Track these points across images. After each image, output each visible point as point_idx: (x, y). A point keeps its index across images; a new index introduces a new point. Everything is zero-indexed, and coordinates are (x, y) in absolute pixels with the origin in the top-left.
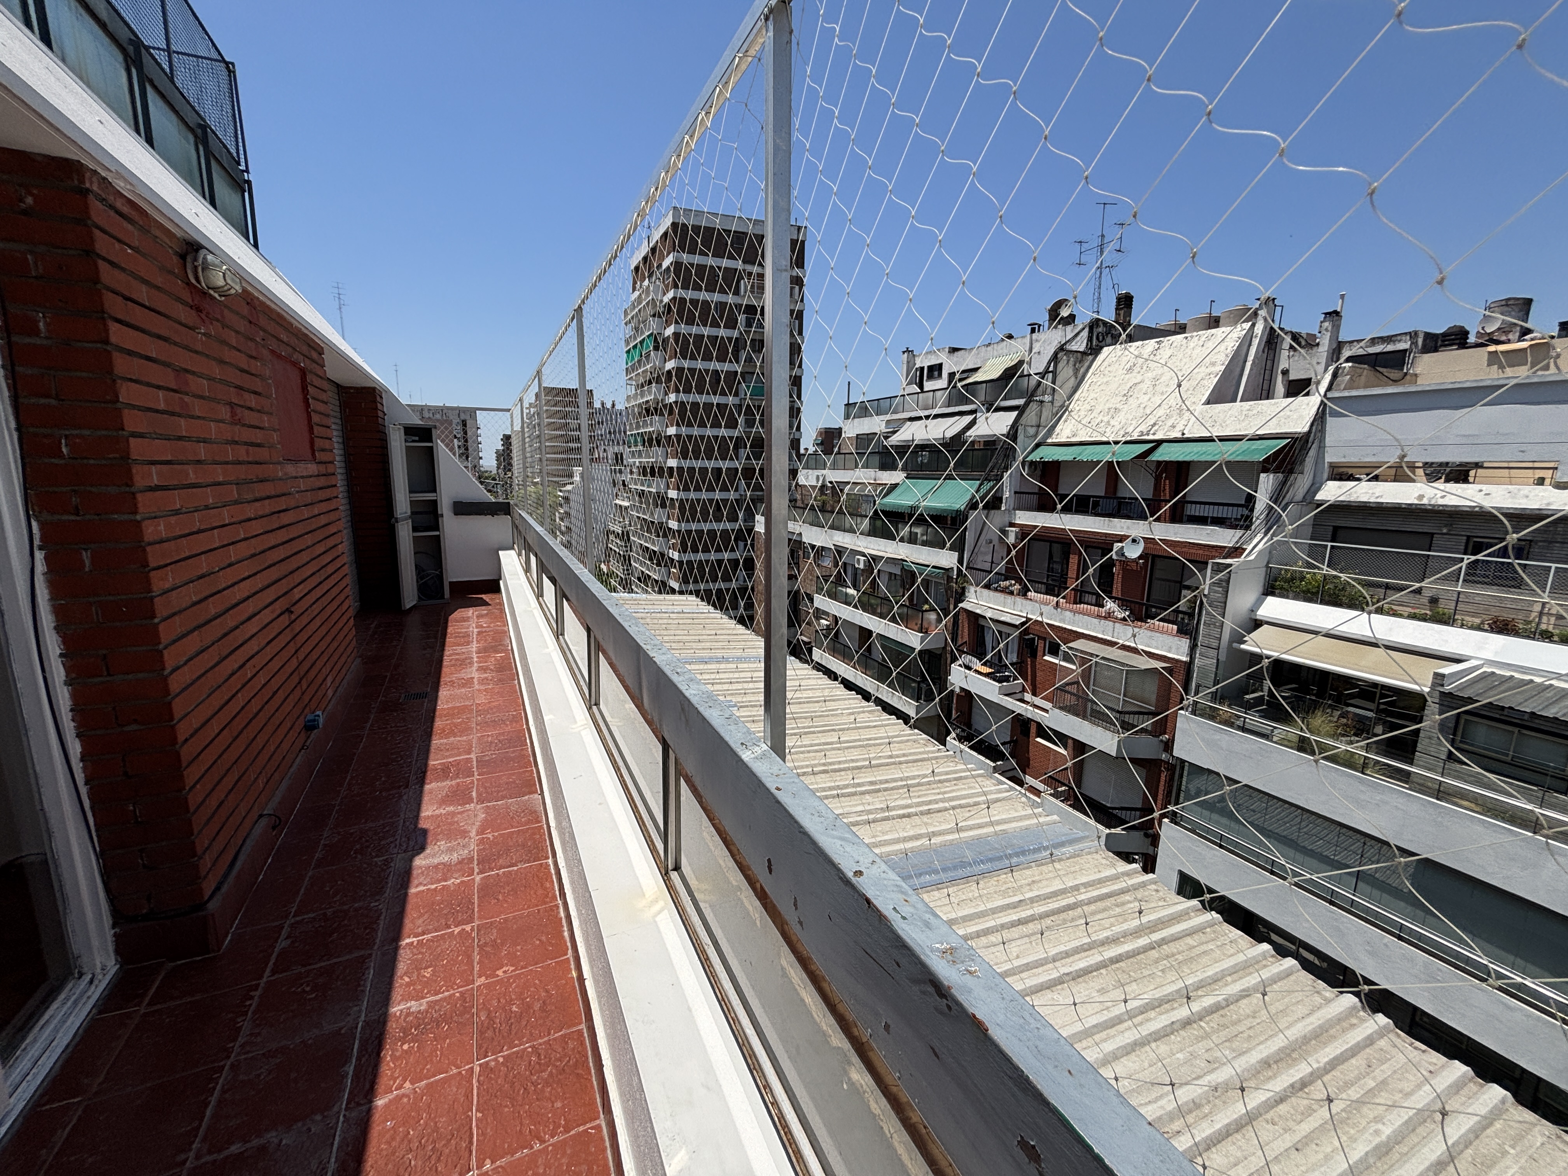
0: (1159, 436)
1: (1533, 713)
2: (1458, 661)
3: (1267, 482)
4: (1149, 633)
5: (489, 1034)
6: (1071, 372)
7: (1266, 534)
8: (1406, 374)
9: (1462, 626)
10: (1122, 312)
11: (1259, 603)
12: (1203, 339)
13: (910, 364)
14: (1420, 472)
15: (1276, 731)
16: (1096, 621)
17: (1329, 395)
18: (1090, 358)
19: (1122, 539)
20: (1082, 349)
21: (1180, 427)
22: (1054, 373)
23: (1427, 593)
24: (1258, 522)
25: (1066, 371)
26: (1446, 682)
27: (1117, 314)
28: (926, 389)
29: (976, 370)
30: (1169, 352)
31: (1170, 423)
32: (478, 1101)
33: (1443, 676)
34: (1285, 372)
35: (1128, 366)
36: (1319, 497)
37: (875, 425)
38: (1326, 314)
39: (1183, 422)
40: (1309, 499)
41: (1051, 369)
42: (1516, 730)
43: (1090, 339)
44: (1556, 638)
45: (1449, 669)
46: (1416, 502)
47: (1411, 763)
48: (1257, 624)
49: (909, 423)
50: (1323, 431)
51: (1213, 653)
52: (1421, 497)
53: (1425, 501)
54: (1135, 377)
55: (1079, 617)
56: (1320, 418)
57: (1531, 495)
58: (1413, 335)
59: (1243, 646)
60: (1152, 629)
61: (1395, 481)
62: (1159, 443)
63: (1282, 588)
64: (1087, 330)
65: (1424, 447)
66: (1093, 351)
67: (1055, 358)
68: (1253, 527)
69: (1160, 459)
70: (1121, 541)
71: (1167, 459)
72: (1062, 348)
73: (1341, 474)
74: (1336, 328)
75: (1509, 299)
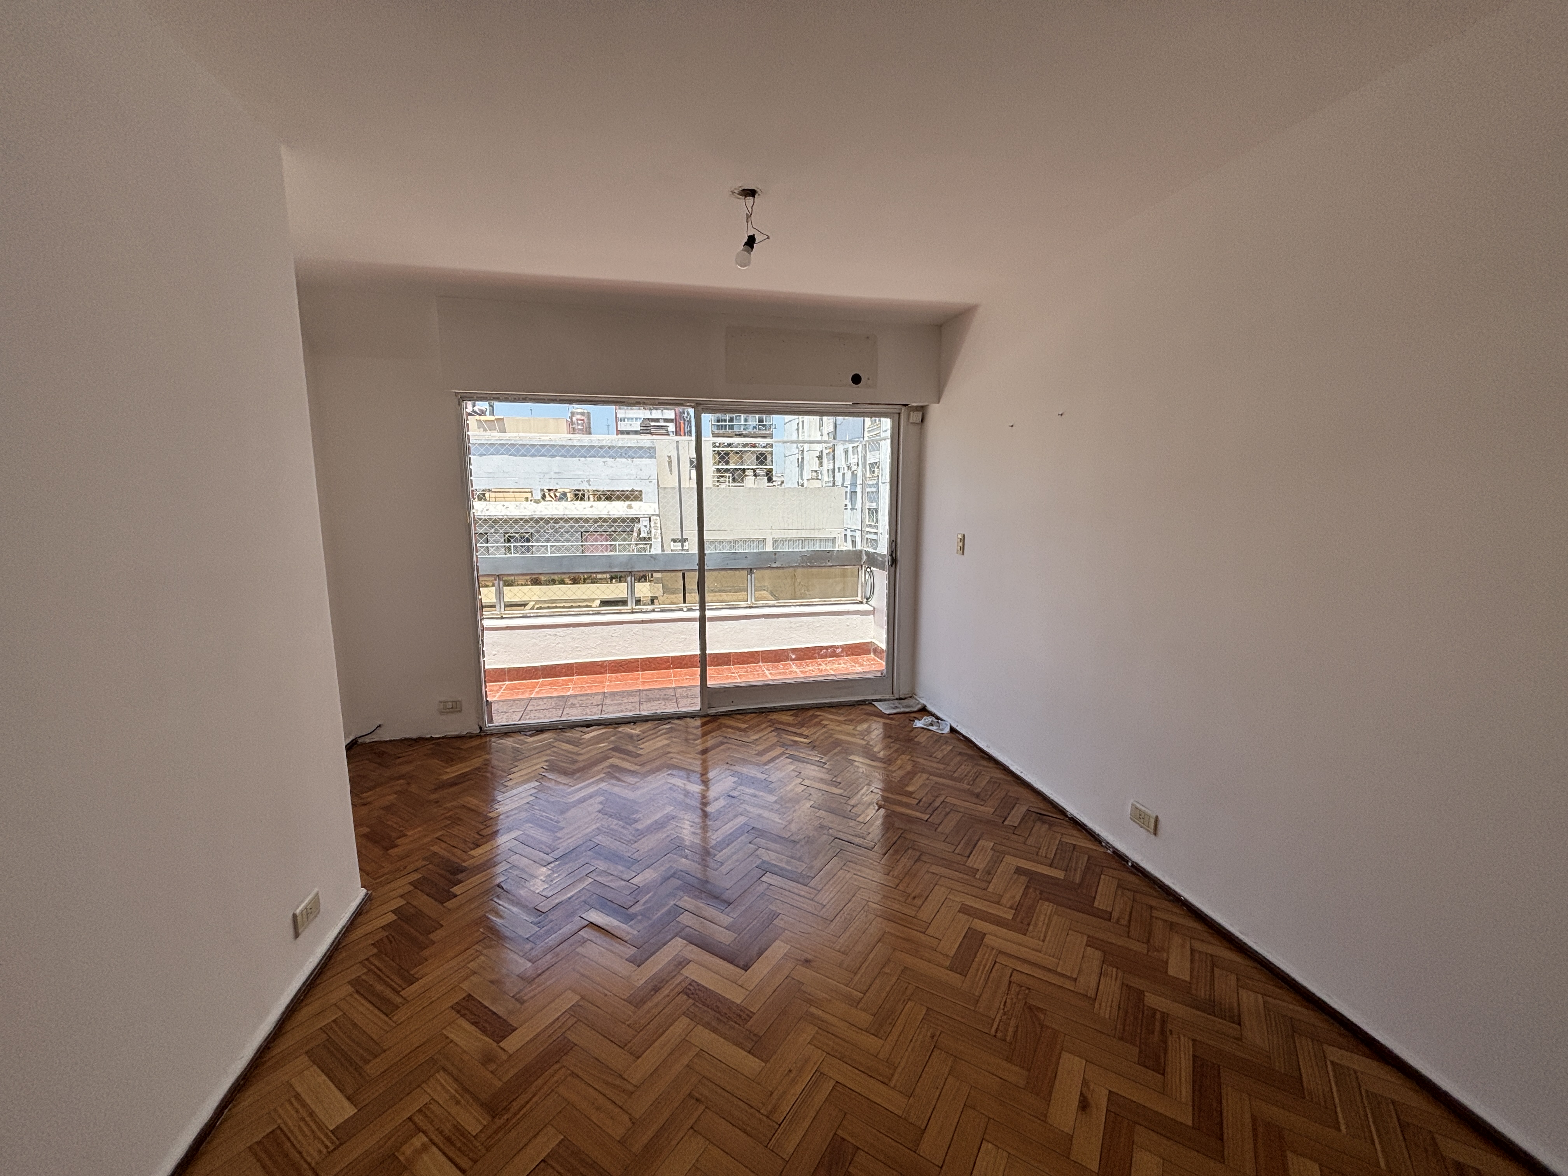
57: (525, 507)
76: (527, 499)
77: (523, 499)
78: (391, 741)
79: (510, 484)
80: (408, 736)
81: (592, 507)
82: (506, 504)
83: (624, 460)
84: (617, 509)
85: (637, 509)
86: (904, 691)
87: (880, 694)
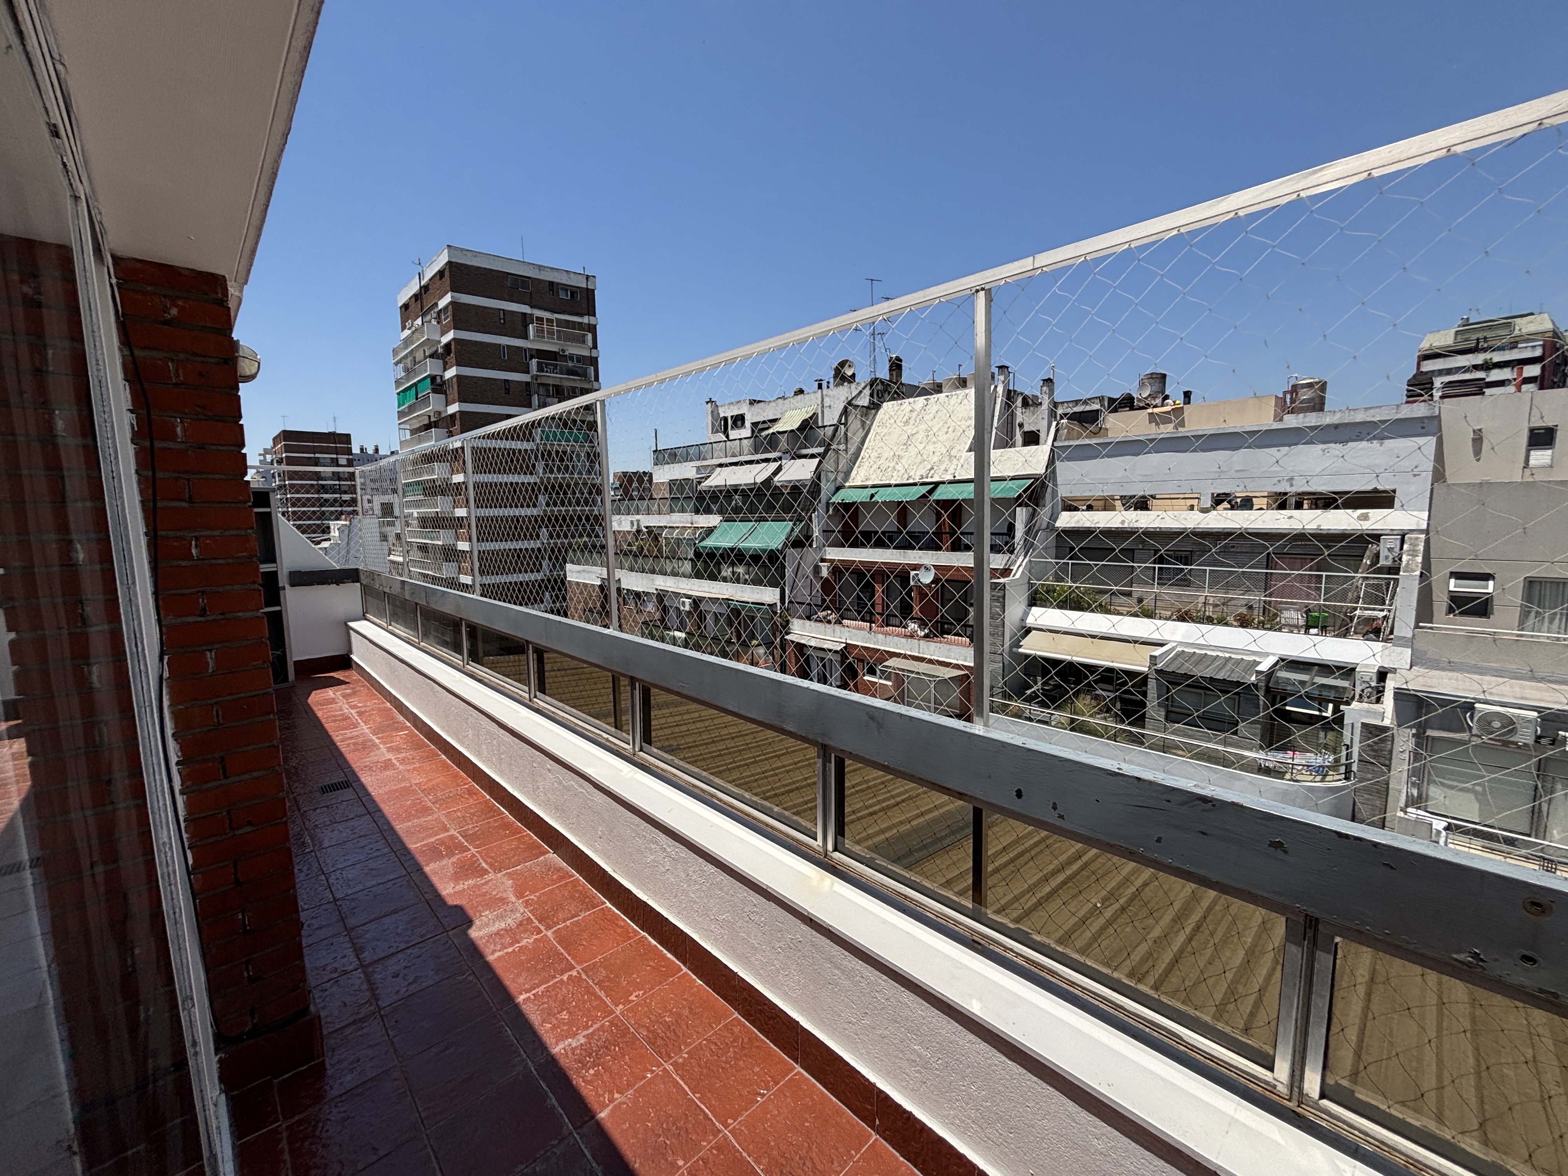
0: (936, 479)
1: (1211, 678)
2: (1162, 645)
3: (1021, 514)
4: (948, 647)
5: (660, 1042)
6: (859, 423)
7: (1025, 557)
8: (1101, 428)
9: (1160, 618)
10: (894, 373)
11: (1026, 614)
12: (960, 397)
13: (714, 414)
14: (1118, 503)
15: (1053, 717)
16: (904, 640)
17: (1056, 444)
18: (873, 411)
19: (916, 567)
20: (866, 404)
21: (951, 471)
22: (845, 424)
23: (1135, 595)
24: (1019, 547)
25: (854, 423)
26: (1158, 661)
27: (891, 375)
28: (731, 438)
29: (774, 421)
30: (935, 408)
31: (943, 467)
32: (689, 1088)
33: (1155, 657)
34: (1021, 426)
35: (905, 419)
36: (1058, 524)
37: (686, 471)
38: (1044, 380)
39: (953, 467)
40: (1051, 528)
41: (843, 421)
42: (1202, 692)
43: (872, 395)
44: (1215, 621)
45: (1158, 651)
46: (1121, 526)
47: (1143, 727)
48: (1028, 631)
49: (719, 469)
50: (1054, 472)
51: (999, 658)
52: (1123, 522)
53: (1126, 525)
54: (910, 429)
55: (889, 638)
56: (1051, 462)
57: (1188, 518)
58: (1101, 399)
59: (1020, 650)
60: (950, 643)
61: (1105, 510)
62: (937, 484)
63: (1041, 599)
64: (868, 387)
65: (1121, 484)
66: (875, 406)
67: (845, 412)
68: (1016, 552)
69: (940, 498)
70: (914, 570)
71: (945, 498)
72: (850, 403)
73: (1070, 508)
74: (1051, 392)
75: (1152, 374)
79: (1170, 489)
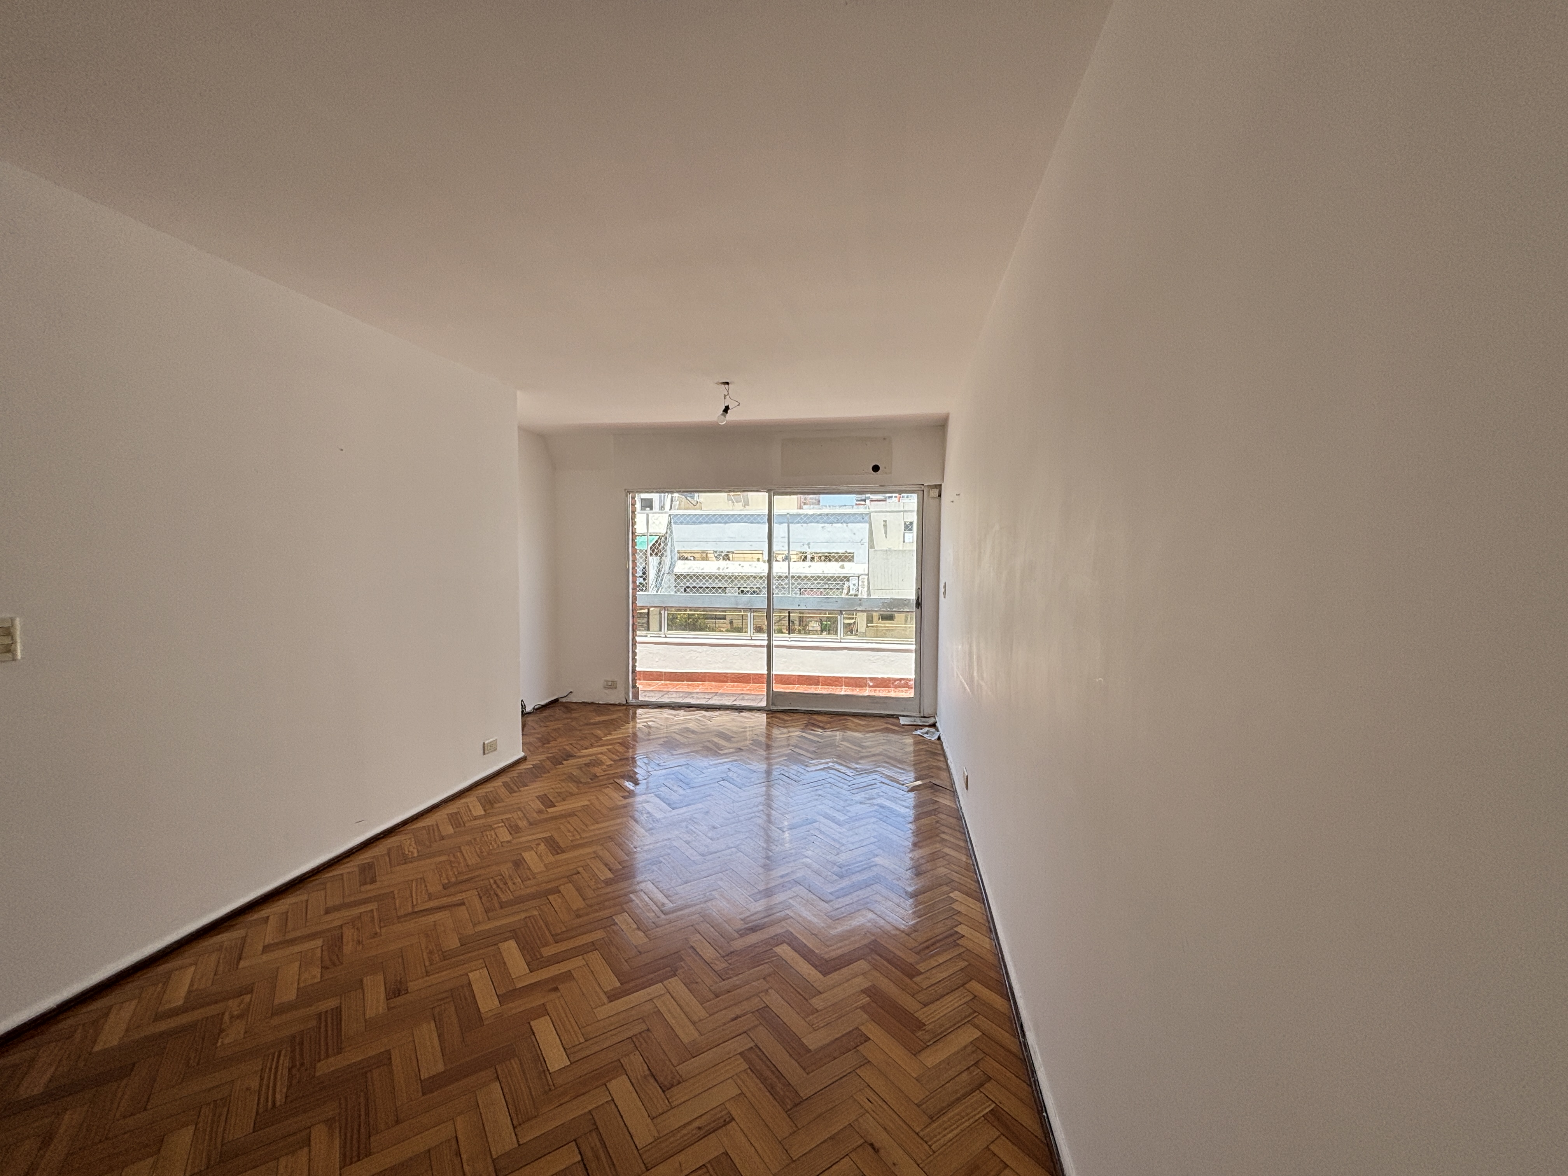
14: (712, 556)
36: (676, 570)
40: (671, 572)
50: (671, 532)
52: (717, 569)
53: (719, 571)
65: (713, 542)
73: (683, 558)
76: (758, 560)
77: (755, 560)
78: (576, 703)
79: (745, 547)
80: (586, 701)
81: (810, 567)
82: (742, 563)
83: (840, 525)
84: (832, 569)
85: (849, 568)
86: (927, 711)
87: (908, 711)
